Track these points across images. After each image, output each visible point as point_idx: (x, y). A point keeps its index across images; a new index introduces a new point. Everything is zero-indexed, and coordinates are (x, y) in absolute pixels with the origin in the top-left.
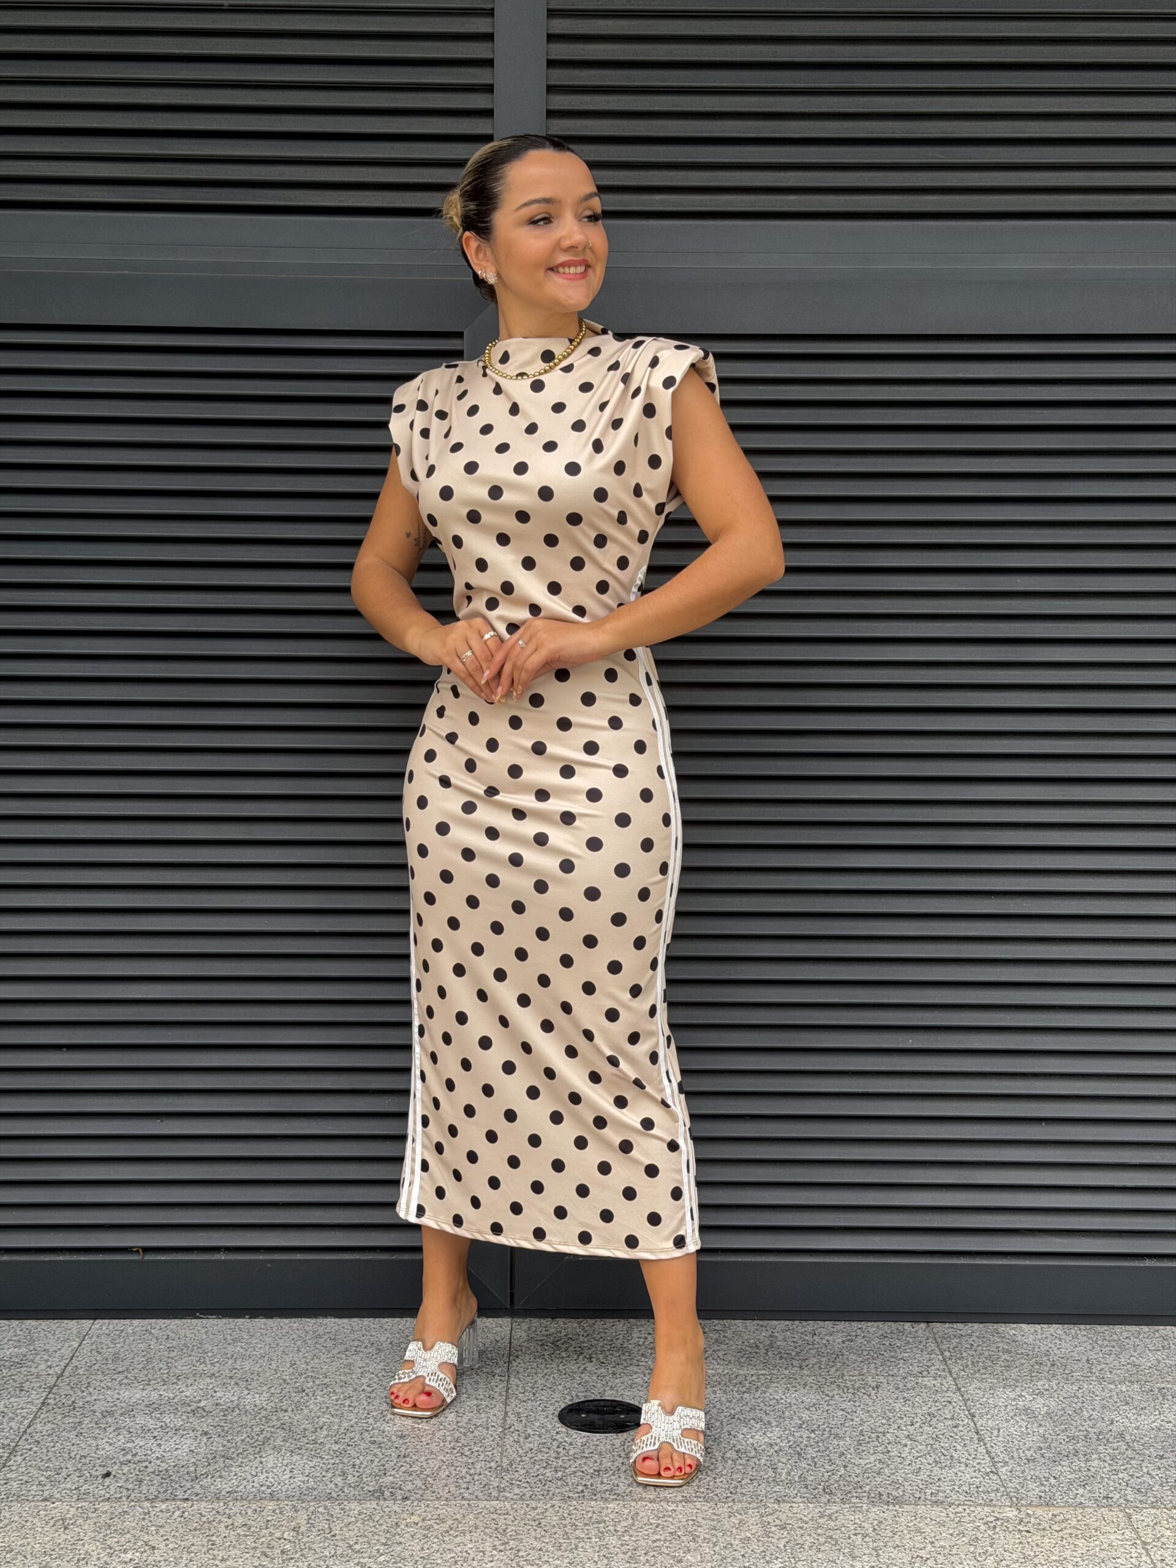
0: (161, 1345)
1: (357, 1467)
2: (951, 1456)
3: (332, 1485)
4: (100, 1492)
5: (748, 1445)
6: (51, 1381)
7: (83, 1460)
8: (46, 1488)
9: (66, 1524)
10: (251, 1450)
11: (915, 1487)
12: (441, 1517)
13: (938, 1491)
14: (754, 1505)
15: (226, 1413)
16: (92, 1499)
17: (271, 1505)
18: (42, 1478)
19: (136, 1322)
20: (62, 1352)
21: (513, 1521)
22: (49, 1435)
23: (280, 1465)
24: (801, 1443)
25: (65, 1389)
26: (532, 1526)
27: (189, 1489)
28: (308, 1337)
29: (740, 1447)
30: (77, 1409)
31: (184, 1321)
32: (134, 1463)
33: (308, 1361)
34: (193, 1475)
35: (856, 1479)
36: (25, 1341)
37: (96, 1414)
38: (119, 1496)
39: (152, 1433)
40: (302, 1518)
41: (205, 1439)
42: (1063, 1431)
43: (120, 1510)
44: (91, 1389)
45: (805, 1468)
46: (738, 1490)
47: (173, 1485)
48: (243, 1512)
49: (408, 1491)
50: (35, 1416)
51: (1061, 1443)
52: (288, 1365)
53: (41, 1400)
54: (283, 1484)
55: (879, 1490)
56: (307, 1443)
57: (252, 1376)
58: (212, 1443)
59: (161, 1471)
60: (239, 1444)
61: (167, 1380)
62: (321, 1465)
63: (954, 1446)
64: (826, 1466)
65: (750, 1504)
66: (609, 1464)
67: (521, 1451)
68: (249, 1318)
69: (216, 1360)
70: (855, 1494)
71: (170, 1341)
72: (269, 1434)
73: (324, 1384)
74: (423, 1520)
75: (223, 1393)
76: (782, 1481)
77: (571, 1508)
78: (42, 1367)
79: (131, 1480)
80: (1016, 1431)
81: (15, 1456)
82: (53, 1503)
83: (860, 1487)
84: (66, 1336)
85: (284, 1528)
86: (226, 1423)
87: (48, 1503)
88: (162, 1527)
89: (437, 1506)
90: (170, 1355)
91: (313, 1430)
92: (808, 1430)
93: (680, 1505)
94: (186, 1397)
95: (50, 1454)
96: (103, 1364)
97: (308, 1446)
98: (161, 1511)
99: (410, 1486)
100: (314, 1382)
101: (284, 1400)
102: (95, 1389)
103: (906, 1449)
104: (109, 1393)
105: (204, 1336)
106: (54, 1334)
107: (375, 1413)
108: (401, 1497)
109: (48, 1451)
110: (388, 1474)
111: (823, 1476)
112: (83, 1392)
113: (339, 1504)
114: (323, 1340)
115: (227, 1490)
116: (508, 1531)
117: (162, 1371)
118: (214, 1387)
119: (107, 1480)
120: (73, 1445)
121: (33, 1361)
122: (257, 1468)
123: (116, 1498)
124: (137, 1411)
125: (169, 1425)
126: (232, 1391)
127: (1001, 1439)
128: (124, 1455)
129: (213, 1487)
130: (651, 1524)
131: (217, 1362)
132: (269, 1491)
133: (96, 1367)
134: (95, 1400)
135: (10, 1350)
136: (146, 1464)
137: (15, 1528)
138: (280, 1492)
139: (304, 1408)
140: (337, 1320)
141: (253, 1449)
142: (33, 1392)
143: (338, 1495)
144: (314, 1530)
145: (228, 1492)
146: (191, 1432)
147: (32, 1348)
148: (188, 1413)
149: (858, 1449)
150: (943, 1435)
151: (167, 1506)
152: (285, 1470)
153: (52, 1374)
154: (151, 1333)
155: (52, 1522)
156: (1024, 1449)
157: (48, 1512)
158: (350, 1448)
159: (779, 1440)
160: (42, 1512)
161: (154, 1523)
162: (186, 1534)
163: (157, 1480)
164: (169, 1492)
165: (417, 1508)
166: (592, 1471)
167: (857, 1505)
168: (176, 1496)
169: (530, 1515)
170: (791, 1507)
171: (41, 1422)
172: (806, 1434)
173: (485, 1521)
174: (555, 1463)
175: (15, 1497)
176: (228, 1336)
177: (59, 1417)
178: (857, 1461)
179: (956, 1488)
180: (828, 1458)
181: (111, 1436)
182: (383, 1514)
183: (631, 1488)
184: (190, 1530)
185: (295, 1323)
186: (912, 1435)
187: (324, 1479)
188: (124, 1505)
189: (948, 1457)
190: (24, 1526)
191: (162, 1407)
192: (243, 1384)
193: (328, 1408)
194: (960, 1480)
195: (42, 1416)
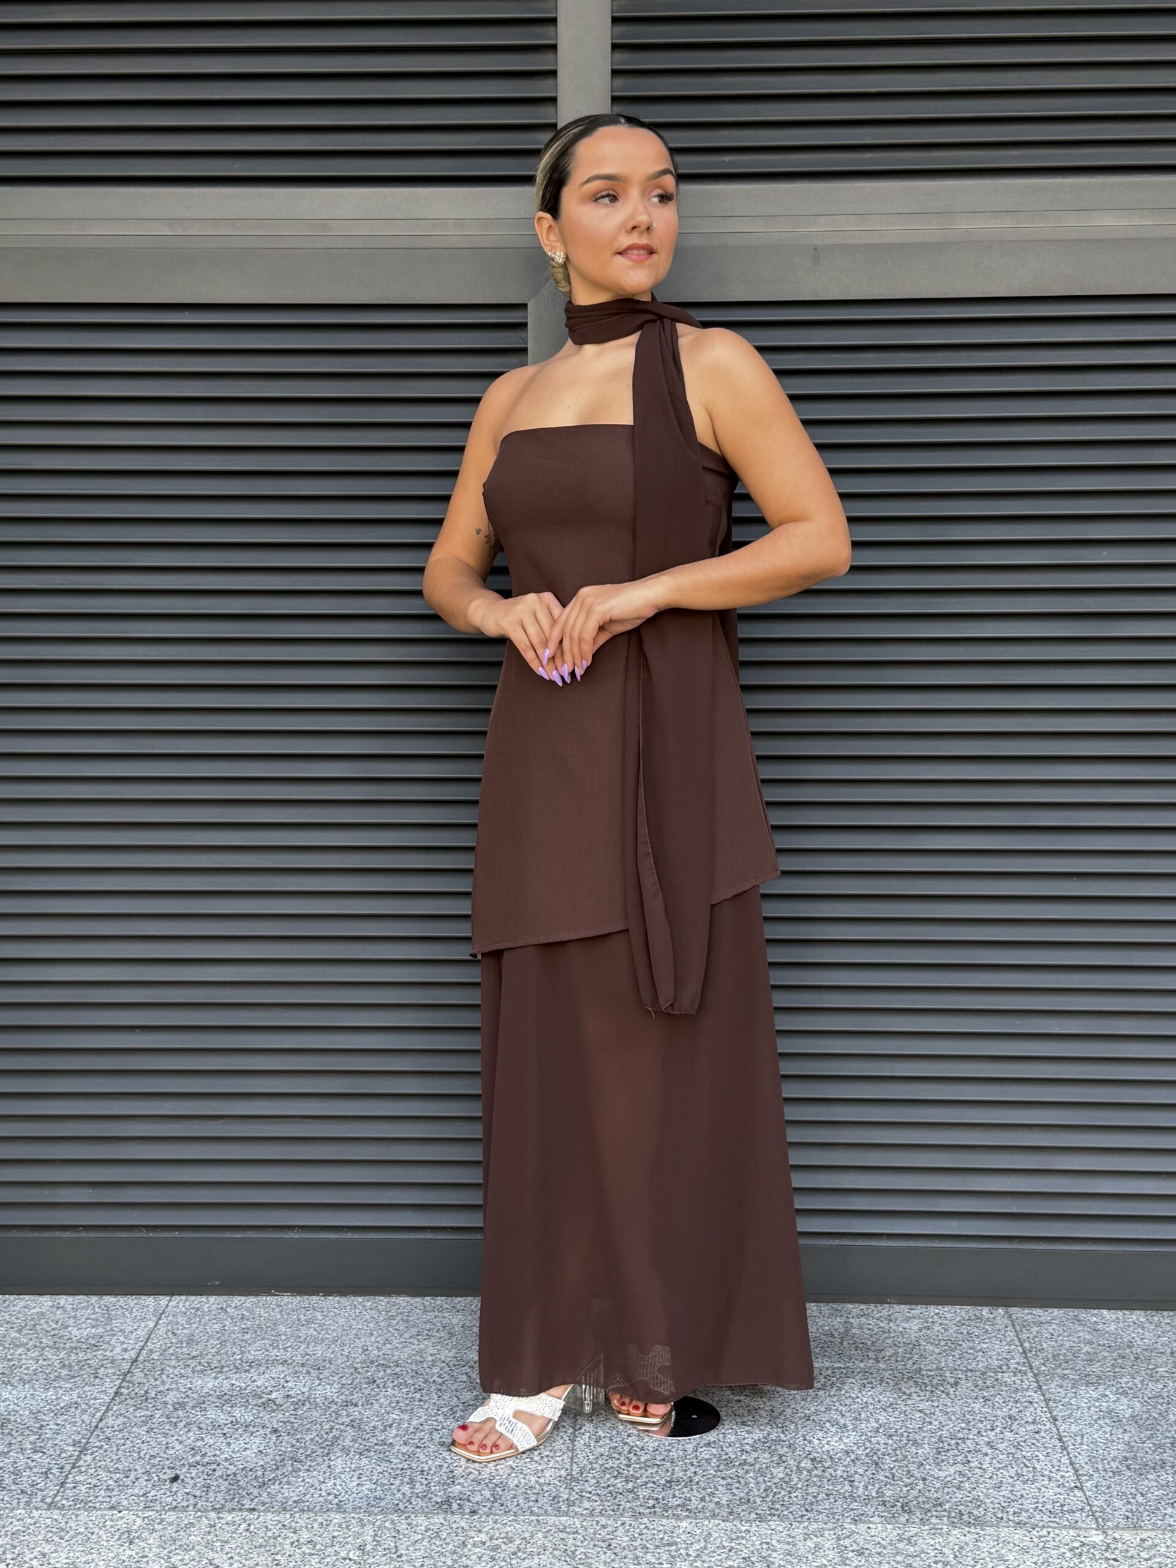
0: (236, 1326)
1: (425, 1473)
2: (1034, 1468)
3: (399, 1495)
4: (167, 1499)
5: (823, 1452)
6: (126, 1366)
7: (152, 1461)
8: (114, 1493)
9: (131, 1537)
10: (319, 1451)
11: (997, 1505)
12: (510, 1535)
13: (1021, 1509)
14: (830, 1526)
15: (297, 1406)
16: (158, 1508)
17: (337, 1518)
18: (110, 1482)
19: (212, 1299)
20: (138, 1332)
21: (582, 1542)
22: (120, 1431)
23: (348, 1470)
24: (879, 1450)
25: (138, 1376)
26: (602, 1548)
27: (256, 1497)
28: (381, 1318)
29: (816, 1455)
30: (149, 1401)
31: (260, 1298)
32: (203, 1465)
33: (380, 1346)
34: (261, 1480)
35: (935, 1495)
36: (103, 1320)
37: (168, 1406)
38: (185, 1504)
39: (222, 1429)
40: (369, 1532)
41: (274, 1438)
42: (1149, 1438)
43: (186, 1522)
44: (164, 1377)
45: (882, 1481)
46: (814, 1507)
47: (240, 1491)
48: (309, 1526)
49: (477, 1503)
50: (108, 1407)
51: (1147, 1452)
52: (360, 1351)
53: (114, 1389)
54: (350, 1493)
55: (959, 1508)
56: (376, 1444)
57: (324, 1364)
58: (281, 1442)
59: (229, 1475)
60: (308, 1443)
61: (239, 1367)
62: (389, 1470)
63: (1037, 1456)
64: (905, 1479)
65: (826, 1524)
66: (681, 1474)
67: (591, 1457)
68: (323, 1296)
69: (289, 1344)
70: (935, 1514)
71: (245, 1322)
72: (338, 1433)
73: (395, 1374)
74: (491, 1539)
75: (295, 1383)
76: (859, 1497)
77: (642, 1527)
78: (118, 1350)
79: (199, 1485)
80: (1100, 1438)
81: (85, 1455)
82: (120, 1512)
83: (940, 1505)
84: (143, 1314)
85: (350, 1546)
86: (296, 1418)
87: (115, 1512)
88: (227, 1542)
89: (505, 1522)
90: (245, 1338)
91: (382, 1428)
92: (885, 1435)
93: (754, 1525)
94: (258, 1387)
95: (120, 1452)
96: (177, 1348)
97: (377, 1447)
98: (227, 1523)
99: (477, 1498)
100: (385, 1371)
101: (354, 1393)
102: (168, 1377)
103: (987, 1458)
104: (182, 1381)
105: (278, 1316)
106: (131, 1313)
107: (445, 1410)
108: (468, 1511)
109: (118, 1450)
110: (457, 1482)
111: (901, 1491)
112: (156, 1380)
113: (407, 1519)
114: (395, 1322)
115: (293, 1499)
116: (577, 1553)
117: (235, 1357)
118: (286, 1376)
119: (175, 1484)
120: (143, 1443)
121: (108, 1343)
122: (325, 1473)
123: (183, 1507)
124: (209, 1403)
125: (239, 1420)
126: (304, 1381)
127: (1084, 1447)
128: (193, 1456)
129: (280, 1495)
130: (724, 1547)
131: (290, 1347)
132: (336, 1501)
133: (171, 1351)
134: (168, 1390)
135: (88, 1331)
136: (214, 1466)
137: (80, 1542)
138: (347, 1502)
139: (374, 1402)
140: (409, 1299)
141: (322, 1450)
142: (107, 1380)
143: (406, 1507)
144: (380, 1549)
145: (295, 1502)
146: (260, 1429)
147: (109, 1328)
148: (259, 1406)
149: (938, 1458)
150: (1025, 1441)
151: (233, 1517)
152: (353, 1476)
153: (127, 1359)
154: (226, 1312)
155: (118, 1534)
156: (1109, 1459)
157: (115, 1523)
158: (419, 1450)
159: (856, 1447)
160: (108, 1523)
161: (219, 1538)
162: (251, 1551)
163: (224, 1485)
164: (236, 1500)
165: (485, 1524)
166: (663, 1482)
167: (937, 1526)
168: (243, 1505)
169: (600, 1534)
170: (869, 1528)
171: (113, 1415)
172: (882, 1439)
173: (554, 1540)
174: (626, 1472)
175: (83, 1504)
176: (302, 1316)
177: (131, 1410)
178: (936, 1472)
179: (1040, 1506)
180: (906, 1469)
181: (181, 1433)
182: (450, 1530)
183: (703, 1504)
184: (256, 1547)
185: (368, 1301)
186: (993, 1442)
187: (393, 1487)
188: (190, 1515)
189: (1031, 1469)
190: (89, 1539)
191: (233, 1399)
192: (314, 1373)
193: (398, 1402)
194: (1044, 1496)
195: (115, 1408)
